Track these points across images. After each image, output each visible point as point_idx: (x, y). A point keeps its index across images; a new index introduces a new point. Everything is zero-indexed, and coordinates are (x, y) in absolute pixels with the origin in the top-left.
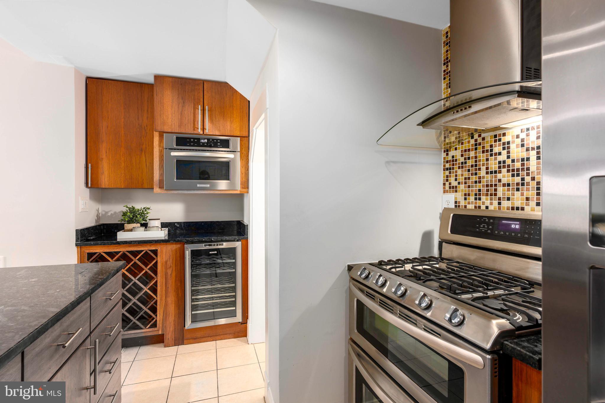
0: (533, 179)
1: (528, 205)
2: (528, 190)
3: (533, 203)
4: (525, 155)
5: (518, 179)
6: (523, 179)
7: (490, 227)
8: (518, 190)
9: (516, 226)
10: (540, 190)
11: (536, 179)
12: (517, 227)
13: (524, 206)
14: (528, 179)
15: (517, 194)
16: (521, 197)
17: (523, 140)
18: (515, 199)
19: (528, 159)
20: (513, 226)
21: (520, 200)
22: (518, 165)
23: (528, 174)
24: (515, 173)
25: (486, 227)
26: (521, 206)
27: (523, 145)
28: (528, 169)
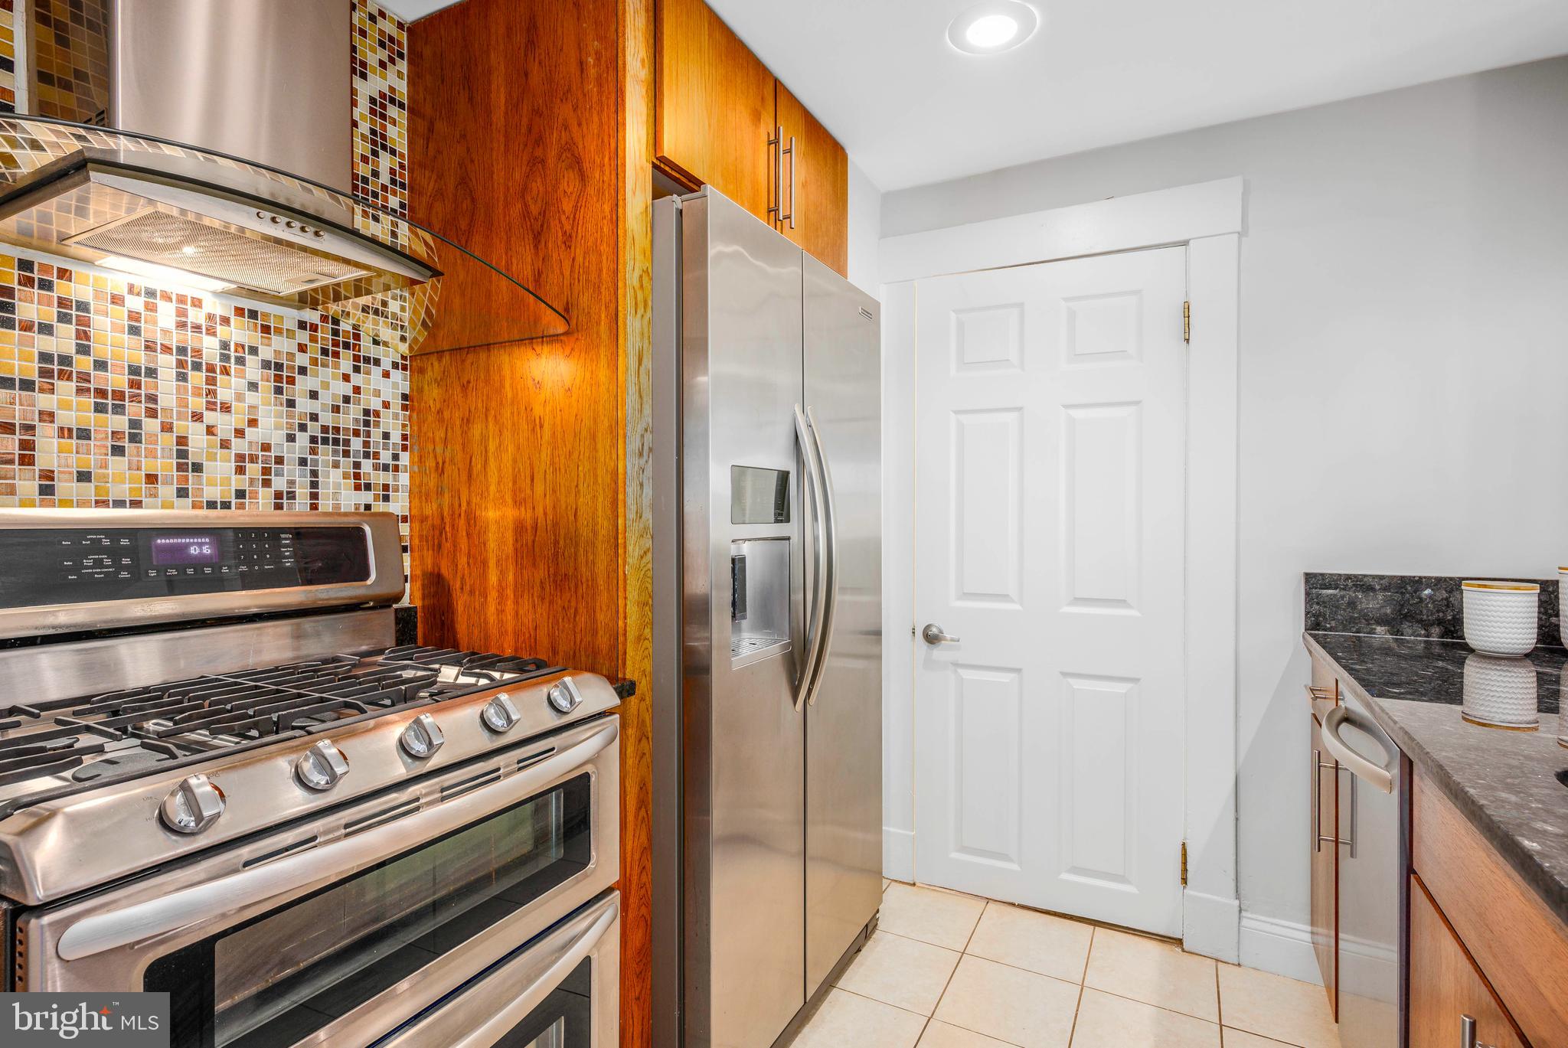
0: (167, 428)
1: (155, 496)
2: (152, 454)
3: (167, 491)
4: (142, 359)
5: (121, 422)
6: (135, 424)
7: (126, 561)
8: (118, 451)
9: (201, 548)
10: (188, 459)
11: (175, 429)
12: (207, 550)
13: (141, 496)
14: (151, 426)
15: (117, 464)
16: (129, 474)
17: (134, 316)
18: (110, 477)
19: (152, 372)
20: (194, 551)
21: (127, 482)
22: (117, 380)
23: (152, 413)
24: (107, 401)
25: (108, 562)
26: (130, 497)
27: (134, 331)
28: (152, 399)
